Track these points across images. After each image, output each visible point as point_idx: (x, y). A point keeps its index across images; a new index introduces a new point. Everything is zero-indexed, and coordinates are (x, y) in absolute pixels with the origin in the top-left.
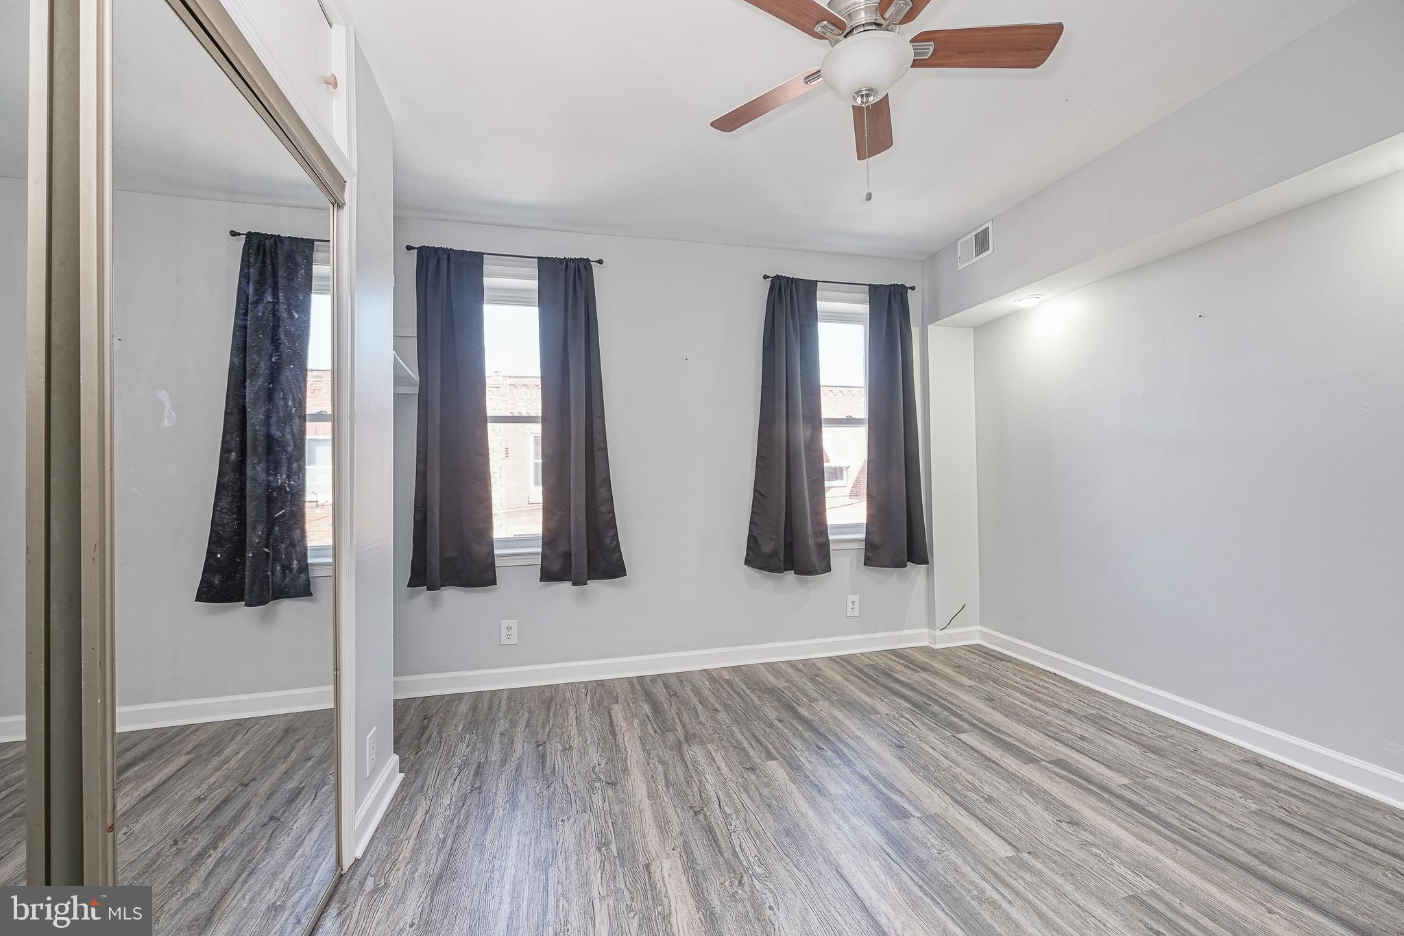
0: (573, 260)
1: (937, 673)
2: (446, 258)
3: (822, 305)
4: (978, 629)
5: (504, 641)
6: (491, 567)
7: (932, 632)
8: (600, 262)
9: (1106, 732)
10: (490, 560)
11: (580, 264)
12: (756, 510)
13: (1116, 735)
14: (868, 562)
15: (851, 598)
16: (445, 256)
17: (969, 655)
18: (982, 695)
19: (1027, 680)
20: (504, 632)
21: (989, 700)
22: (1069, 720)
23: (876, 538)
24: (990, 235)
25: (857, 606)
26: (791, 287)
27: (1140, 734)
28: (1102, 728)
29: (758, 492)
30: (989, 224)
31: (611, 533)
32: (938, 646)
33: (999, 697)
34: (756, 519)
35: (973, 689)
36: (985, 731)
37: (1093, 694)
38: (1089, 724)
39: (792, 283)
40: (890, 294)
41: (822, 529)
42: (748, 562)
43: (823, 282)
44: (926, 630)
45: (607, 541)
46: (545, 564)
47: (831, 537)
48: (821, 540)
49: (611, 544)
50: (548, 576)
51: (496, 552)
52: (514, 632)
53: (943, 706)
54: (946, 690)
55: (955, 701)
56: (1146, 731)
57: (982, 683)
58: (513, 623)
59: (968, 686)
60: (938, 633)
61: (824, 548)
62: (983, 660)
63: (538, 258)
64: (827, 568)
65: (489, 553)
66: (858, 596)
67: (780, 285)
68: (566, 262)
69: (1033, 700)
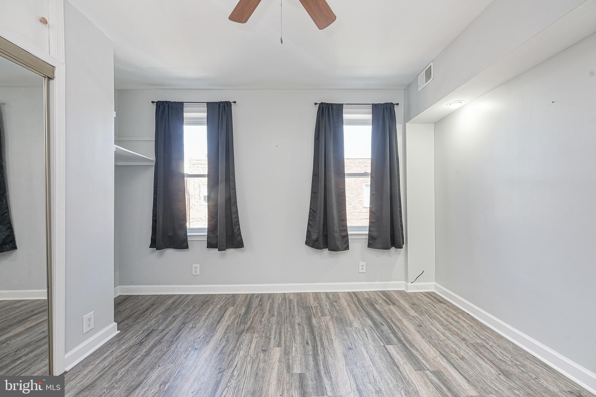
0: (222, 102)
1: (400, 307)
2: (168, 105)
3: (346, 116)
4: (434, 284)
5: (194, 273)
6: (186, 240)
7: (407, 284)
8: (235, 102)
9: (480, 356)
10: (185, 237)
11: (225, 104)
12: (311, 218)
13: (486, 359)
14: (370, 245)
15: (361, 263)
16: (167, 105)
17: (425, 298)
18: (417, 322)
19: (449, 316)
20: (194, 269)
21: (419, 326)
22: (460, 345)
23: (375, 234)
24: (432, 69)
25: (364, 267)
26: (328, 108)
27: (503, 361)
28: (479, 354)
29: (312, 209)
30: (432, 64)
31: (237, 228)
32: (408, 291)
33: (426, 325)
34: (310, 222)
35: (414, 318)
36: (404, 345)
37: (486, 329)
38: (472, 350)
39: (329, 106)
40: (384, 108)
41: (345, 228)
42: (307, 243)
43: (346, 104)
44: (404, 282)
45: (235, 231)
46: (209, 240)
47: (349, 233)
48: (344, 234)
49: (237, 232)
50: (210, 245)
51: (188, 234)
52: (198, 270)
53: (390, 328)
54: (397, 317)
55: (398, 324)
56: (508, 359)
57: (421, 315)
58: (198, 266)
59: (412, 316)
60: (409, 284)
61: (345, 238)
62: (430, 301)
63: (207, 102)
64: (347, 248)
65: (185, 235)
66: (365, 263)
67: (323, 107)
68: (220, 103)
69: (445, 329)
